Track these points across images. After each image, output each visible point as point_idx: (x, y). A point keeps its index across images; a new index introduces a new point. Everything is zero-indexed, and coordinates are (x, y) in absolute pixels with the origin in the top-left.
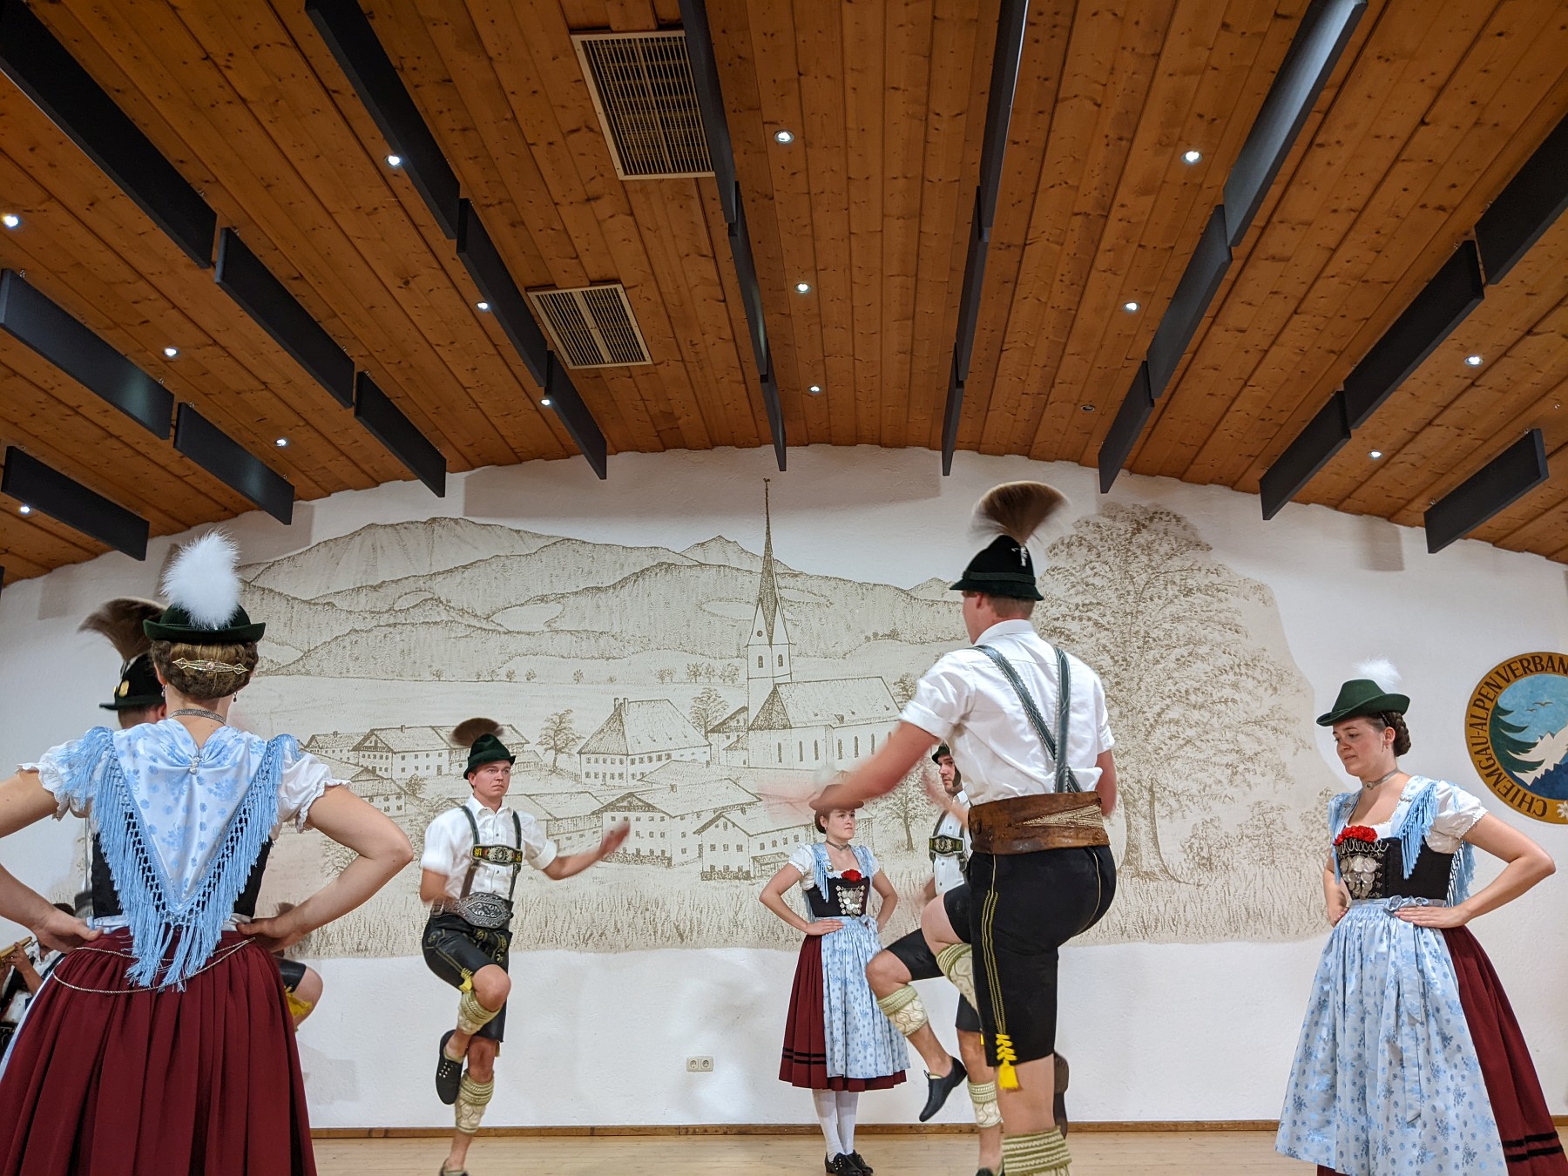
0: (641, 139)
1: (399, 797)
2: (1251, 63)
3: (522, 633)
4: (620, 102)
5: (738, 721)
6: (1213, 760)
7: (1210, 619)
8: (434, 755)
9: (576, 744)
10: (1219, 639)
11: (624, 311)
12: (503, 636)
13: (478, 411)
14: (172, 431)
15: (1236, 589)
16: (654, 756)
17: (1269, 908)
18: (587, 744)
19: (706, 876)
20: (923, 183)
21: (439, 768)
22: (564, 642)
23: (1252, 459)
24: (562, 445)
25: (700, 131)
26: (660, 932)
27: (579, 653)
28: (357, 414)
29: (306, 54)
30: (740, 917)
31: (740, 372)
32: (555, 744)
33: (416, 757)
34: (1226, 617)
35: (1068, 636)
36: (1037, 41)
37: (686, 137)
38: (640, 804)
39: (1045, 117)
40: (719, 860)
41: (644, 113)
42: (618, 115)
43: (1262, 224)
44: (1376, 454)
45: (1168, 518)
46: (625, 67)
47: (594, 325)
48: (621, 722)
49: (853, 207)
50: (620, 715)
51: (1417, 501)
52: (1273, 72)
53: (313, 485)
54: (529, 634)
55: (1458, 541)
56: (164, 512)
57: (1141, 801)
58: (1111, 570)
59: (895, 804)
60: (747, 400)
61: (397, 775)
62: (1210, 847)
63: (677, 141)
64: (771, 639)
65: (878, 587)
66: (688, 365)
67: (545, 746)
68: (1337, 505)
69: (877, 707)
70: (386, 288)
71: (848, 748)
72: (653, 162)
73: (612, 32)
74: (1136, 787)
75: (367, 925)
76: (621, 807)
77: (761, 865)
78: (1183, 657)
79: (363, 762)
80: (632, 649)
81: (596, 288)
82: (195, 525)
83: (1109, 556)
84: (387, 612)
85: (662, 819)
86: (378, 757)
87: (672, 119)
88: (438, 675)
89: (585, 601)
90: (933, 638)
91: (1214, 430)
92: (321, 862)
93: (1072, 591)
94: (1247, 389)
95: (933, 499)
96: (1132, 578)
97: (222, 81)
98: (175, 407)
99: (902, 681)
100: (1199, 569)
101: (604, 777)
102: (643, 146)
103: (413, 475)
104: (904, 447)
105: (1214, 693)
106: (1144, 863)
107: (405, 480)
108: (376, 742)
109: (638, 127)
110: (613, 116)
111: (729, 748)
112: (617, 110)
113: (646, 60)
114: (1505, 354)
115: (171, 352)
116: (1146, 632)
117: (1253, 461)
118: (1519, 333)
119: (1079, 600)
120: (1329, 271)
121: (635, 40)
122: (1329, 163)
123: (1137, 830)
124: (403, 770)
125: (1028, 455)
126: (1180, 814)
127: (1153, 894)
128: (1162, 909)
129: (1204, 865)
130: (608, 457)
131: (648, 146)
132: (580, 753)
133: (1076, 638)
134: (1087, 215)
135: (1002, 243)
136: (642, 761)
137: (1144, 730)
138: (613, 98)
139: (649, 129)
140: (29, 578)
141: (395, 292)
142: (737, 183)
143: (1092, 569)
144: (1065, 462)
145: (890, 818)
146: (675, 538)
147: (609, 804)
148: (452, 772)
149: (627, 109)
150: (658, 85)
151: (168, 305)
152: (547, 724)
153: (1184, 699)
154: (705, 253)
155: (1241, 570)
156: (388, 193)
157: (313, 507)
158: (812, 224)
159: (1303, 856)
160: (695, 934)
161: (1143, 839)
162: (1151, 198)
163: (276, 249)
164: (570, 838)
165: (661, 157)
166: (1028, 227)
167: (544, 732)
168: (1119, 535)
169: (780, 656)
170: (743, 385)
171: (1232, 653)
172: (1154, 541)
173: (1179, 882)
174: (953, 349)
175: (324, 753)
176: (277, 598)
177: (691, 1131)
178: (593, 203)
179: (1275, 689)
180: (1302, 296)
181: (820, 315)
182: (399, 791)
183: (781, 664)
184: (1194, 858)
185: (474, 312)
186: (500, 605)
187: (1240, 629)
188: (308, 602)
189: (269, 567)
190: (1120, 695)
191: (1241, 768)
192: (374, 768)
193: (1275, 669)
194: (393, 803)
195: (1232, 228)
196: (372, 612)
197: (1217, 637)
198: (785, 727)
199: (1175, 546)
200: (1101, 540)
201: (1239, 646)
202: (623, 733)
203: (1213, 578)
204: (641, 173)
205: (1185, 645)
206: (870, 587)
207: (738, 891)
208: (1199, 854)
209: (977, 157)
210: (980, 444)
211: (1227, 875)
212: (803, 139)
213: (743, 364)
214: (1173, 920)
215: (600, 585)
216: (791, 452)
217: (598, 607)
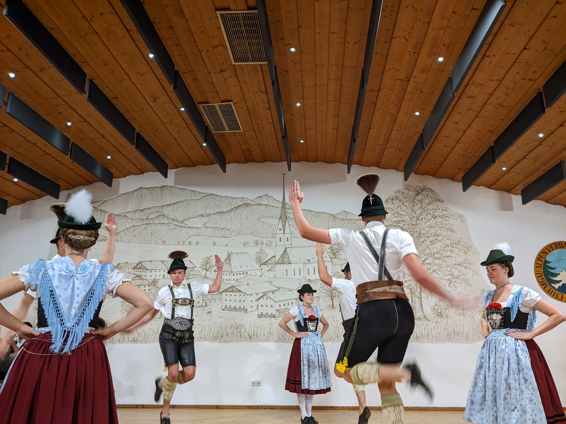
0: (241, 49)
1: (149, 286)
2: (463, 26)
3: (194, 228)
4: (233, 36)
5: (272, 261)
6: (443, 278)
7: (443, 227)
8: (162, 271)
9: (214, 268)
10: (446, 234)
11: (233, 111)
12: (187, 229)
13: (180, 147)
14: (69, 153)
15: (452, 217)
16: (241, 273)
17: (462, 331)
19: (260, 316)
20: (343, 67)
21: (164, 276)
22: (209, 231)
23: (459, 170)
24: (210, 160)
25: (262, 47)
26: (242, 336)
27: (215, 235)
28: (136, 147)
29: (121, 17)
30: (272, 331)
31: (275, 135)
32: (205, 268)
33: (156, 271)
34: (449, 227)
36: (385, 16)
37: (257, 49)
38: (236, 290)
39: (388, 44)
40: (264, 310)
41: (242, 40)
42: (233, 41)
43: (466, 84)
44: (504, 169)
45: (428, 191)
46: (236, 23)
47: (222, 117)
48: (229, 260)
49: (317, 76)
50: (229, 258)
51: (519, 185)
52: (471, 29)
53: (120, 173)
54: (197, 228)
55: (534, 201)
56: (66, 182)
57: (417, 292)
58: (408, 209)
59: (328, 292)
60: (277, 145)
61: (148, 278)
62: (441, 309)
63: (254, 51)
64: (284, 231)
65: (323, 214)
66: (257, 132)
67: (202, 269)
68: (490, 187)
70: (148, 102)
71: (311, 272)
72: (245, 58)
73: (231, 10)
74: (415, 287)
76: (229, 291)
77: (279, 313)
78: (433, 240)
79: (136, 273)
80: (234, 234)
81: (223, 103)
82: (78, 187)
83: (407, 204)
84: (146, 219)
85: (244, 295)
86: (142, 271)
87: (252, 42)
88: (164, 242)
89: (217, 217)
91: (446, 159)
92: (121, 309)
93: (393, 216)
94: (458, 144)
95: (343, 182)
96: (415, 212)
97: (89, 26)
98: (71, 144)
99: (331, 248)
100: (439, 209)
102: (242, 52)
103: (156, 170)
104: (334, 163)
105: (444, 253)
106: (417, 314)
107: (153, 172)
108: (141, 266)
109: (240, 45)
110: (231, 41)
111: (268, 270)
112: (232, 39)
113: (243, 21)
114: (552, 133)
115: (69, 124)
116: (420, 231)
118: (557, 126)
119: (396, 219)
120: (489, 102)
121: (239, 13)
122: (490, 63)
123: (415, 302)
124: (151, 276)
125: (378, 167)
126: (431, 297)
127: (420, 325)
128: (423, 331)
129: (439, 315)
130: (226, 165)
131: (243, 52)
134: (402, 80)
135: (371, 90)
136: (237, 274)
138: (231, 35)
139: (244, 46)
140: (17, 205)
141: (151, 104)
142: (275, 66)
143: (401, 208)
144: (392, 169)
145: (326, 297)
146: (250, 195)
147: (225, 290)
149: (236, 39)
150: (247, 30)
151: (69, 107)
152: (203, 261)
153: (433, 256)
154: (263, 91)
155: (454, 209)
156: (149, 68)
157: (120, 181)
158: (302, 81)
159: (475, 312)
160: (255, 337)
161: (417, 306)
162: (426, 74)
163: (108, 87)
164: (210, 302)
165: (248, 56)
166: (381, 84)
167: (202, 264)
168: (411, 196)
169: (287, 238)
170: (276, 140)
171: (451, 239)
172: (423, 198)
173: (430, 321)
174: (352, 128)
177: (253, 407)
178: (223, 72)
179: (466, 253)
180: (479, 111)
181: (304, 115)
182: (149, 284)
183: (288, 241)
184: (435, 313)
185: (179, 111)
186: (187, 217)
187: (454, 231)
189: (104, 202)
191: (453, 281)
192: (140, 275)
193: (466, 246)
194: (147, 288)
195: (455, 86)
196: (140, 219)
197: (445, 233)
198: (289, 263)
199: (431, 201)
200: (404, 198)
201: (453, 237)
202: (230, 264)
203: (444, 212)
204: (241, 62)
205: (434, 236)
206: (320, 213)
207: (271, 322)
208: (437, 311)
209: (363, 58)
210: (361, 162)
211: (447, 319)
212: (299, 51)
213: (276, 132)
214: (428, 335)
215: (223, 211)
216: (293, 164)
217: (222, 219)
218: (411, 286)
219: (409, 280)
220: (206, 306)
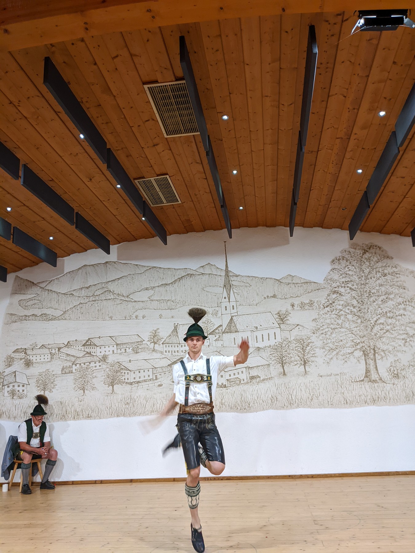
0: (172, 122)
1: (99, 362)
2: (405, 76)
3: (140, 301)
4: (163, 109)
5: (219, 330)
6: (397, 337)
7: (393, 285)
8: (111, 347)
9: (161, 341)
11: (170, 184)
12: (133, 303)
13: (119, 223)
14: (12, 237)
15: (403, 273)
18: (165, 340)
20: (278, 131)
21: (113, 351)
22: (155, 304)
23: (408, 224)
24: (151, 233)
25: (194, 117)
27: (161, 308)
28: (76, 227)
29: (47, 99)
30: (223, 401)
31: (213, 204)
32: (154, 341)
33: (105, 347)
34: (400, 284)
35: (340, 294)
36: (320, 74)
37: (189, 120)
39: (325, 103)
41: (173, 112)
42: (163, 114)
43: (411, 137)
45: (376, 248)
46: (165, 96)
47: (159, 190)
48: (177, 332)
49: (252, 141)
50: (176, 329)
53: (63, 252)
54: (142, 302)
56: (12, 264)
57: (370, 354)
58: (355, 268)
59: (278, 359)
60: (216, 213)
61: (98, 354)
62: (397, 370)
63: (186, 122)
64: (229, 299)
65: (268, 279)
66: (194, 202)
67: (150, 342)
69: (269, 323)
70: (84, 182)
71: (260, 338)
72: (177, 130)
73: (159, 83)
74: (368, 349)
75: (91, 408)
77: (230, 382)
78: (384, 299)
79: (86, 350)
80: (179, 306)
81: (159, 177)
82: (23, 268)
83: (354, 263)
84: (92, 296)
86: (91, 348)
87: (183, 113)
88: (111, 318)
89: (162, 289)
90: (289, 297)
91: (393, 214)
92: (74, 386)
93: (341, 277)
94: (405, 199)
95: (287, 245)
96: (363, 271)
97: (17, 111)
98: (12, 228)
99: (278, 313)
100: (389, 266)
101: (172, 352)
102: (173, 124)
103: (97, 247)
104: (275, 227)
105: (396, 312)
106: (373, 377)
107: (96, 249)
108: (90, 343)
109: (171, 118)
110: (161, 114)
111: (216, 340)
112: (162, 112)
113: (172, 93)
115: (9, 209)
116: (370, 291)
117: (408, 225)
119: (344, 280)
121: (167, 85)
123: (369, 365)
124: (101, 352)
125: (322, 227)
126: (385, 358)
127: (376, 388)
128: (380, 393)
129: (396, 377)
130: (168, 237)
131: (175, 124)
132: (163, 344)
133: (343, 294)
134: (342, 138)
135: (309, 151)
137: (370, 327)
138: (161, 107)
141: (87, 183)
142: (209, 136)
143: (348, 268)
144: (336, 229)
145: (276, 364)
146: (193, 265)
147: (174, 362)
148: (118, 352)
149: (166, 111)
150: (177, 101)
151: (7, 193)
152: (150, 334)
153: (385, 315)
154: (198, 162)
155: (405, 266)
156: (81, 148)
157: (64, 260)
158: (237, 148)
161: (372, 367)
162: (367, 130)
163: (43, 170)
164: (160, 375)
165: (180, 128)
166: (319, 144)
167: (150, 337)
168: (357, 255)
169: (233, 306)
170: (215, 208)
171: (403, 297)
172: (371, 256)
173: (386, 383)
174: (292, 191)
175: (72, 347)
176: (53, 293)
177: (209, 479)
178: (156, 146)
181: (242, 182)
182: (99, 360)
183: (233, 309)
184: (391, 374)
185: (116, 189)
186: (132, 292)
187: (406, 288)
188: (64, 294)
189: (50, 282)
190: (361, 315)
191: (408, 340)
192: (90, 352)
194: (98, 364)
195: (399, 140)
196: (87, 296)
197: (397, 291)
198: (236, 332)
199: (379, 258)
200: (351, 257)
201: (405, 294)
202: (178, 336)
203: (394, 269)
204: (173, 135)
205: (385, 295)
206: (265, 279)
207: (222, 392)
208: (393, 373)
209: (299, 119)
210: (303, 224)
211: (404, 380)
212: (233, 118)
213: (214, 201)
214: (385, 397)
215: (167, 283)
216: (233, 231)
217: (167, 291)
218: (364, 348)
219: (361, 342)
220: (156, 379)
